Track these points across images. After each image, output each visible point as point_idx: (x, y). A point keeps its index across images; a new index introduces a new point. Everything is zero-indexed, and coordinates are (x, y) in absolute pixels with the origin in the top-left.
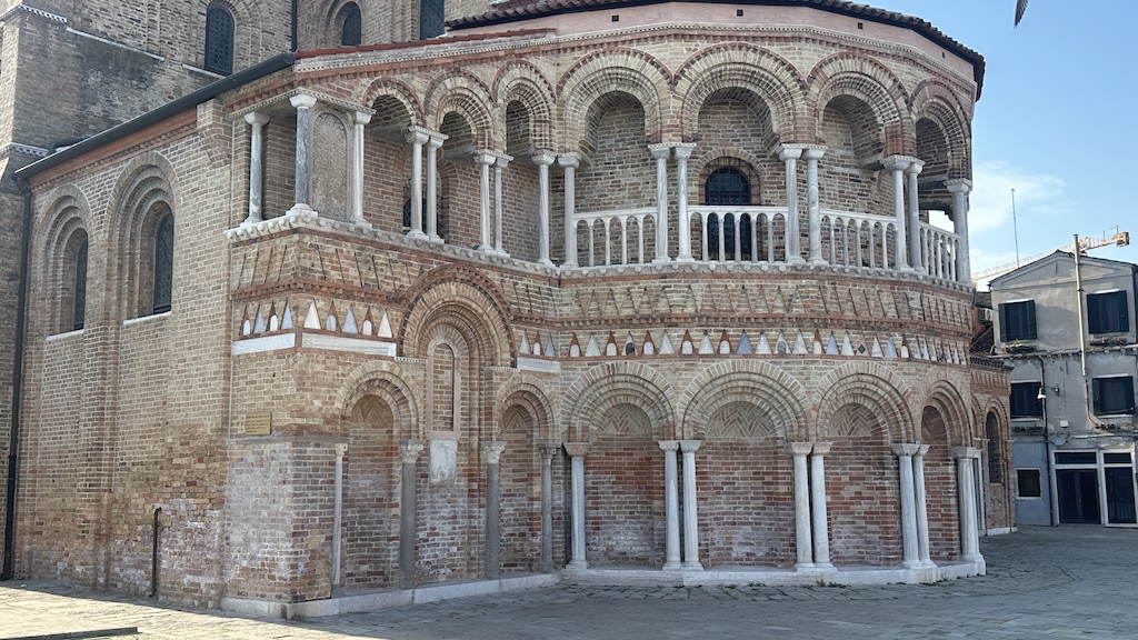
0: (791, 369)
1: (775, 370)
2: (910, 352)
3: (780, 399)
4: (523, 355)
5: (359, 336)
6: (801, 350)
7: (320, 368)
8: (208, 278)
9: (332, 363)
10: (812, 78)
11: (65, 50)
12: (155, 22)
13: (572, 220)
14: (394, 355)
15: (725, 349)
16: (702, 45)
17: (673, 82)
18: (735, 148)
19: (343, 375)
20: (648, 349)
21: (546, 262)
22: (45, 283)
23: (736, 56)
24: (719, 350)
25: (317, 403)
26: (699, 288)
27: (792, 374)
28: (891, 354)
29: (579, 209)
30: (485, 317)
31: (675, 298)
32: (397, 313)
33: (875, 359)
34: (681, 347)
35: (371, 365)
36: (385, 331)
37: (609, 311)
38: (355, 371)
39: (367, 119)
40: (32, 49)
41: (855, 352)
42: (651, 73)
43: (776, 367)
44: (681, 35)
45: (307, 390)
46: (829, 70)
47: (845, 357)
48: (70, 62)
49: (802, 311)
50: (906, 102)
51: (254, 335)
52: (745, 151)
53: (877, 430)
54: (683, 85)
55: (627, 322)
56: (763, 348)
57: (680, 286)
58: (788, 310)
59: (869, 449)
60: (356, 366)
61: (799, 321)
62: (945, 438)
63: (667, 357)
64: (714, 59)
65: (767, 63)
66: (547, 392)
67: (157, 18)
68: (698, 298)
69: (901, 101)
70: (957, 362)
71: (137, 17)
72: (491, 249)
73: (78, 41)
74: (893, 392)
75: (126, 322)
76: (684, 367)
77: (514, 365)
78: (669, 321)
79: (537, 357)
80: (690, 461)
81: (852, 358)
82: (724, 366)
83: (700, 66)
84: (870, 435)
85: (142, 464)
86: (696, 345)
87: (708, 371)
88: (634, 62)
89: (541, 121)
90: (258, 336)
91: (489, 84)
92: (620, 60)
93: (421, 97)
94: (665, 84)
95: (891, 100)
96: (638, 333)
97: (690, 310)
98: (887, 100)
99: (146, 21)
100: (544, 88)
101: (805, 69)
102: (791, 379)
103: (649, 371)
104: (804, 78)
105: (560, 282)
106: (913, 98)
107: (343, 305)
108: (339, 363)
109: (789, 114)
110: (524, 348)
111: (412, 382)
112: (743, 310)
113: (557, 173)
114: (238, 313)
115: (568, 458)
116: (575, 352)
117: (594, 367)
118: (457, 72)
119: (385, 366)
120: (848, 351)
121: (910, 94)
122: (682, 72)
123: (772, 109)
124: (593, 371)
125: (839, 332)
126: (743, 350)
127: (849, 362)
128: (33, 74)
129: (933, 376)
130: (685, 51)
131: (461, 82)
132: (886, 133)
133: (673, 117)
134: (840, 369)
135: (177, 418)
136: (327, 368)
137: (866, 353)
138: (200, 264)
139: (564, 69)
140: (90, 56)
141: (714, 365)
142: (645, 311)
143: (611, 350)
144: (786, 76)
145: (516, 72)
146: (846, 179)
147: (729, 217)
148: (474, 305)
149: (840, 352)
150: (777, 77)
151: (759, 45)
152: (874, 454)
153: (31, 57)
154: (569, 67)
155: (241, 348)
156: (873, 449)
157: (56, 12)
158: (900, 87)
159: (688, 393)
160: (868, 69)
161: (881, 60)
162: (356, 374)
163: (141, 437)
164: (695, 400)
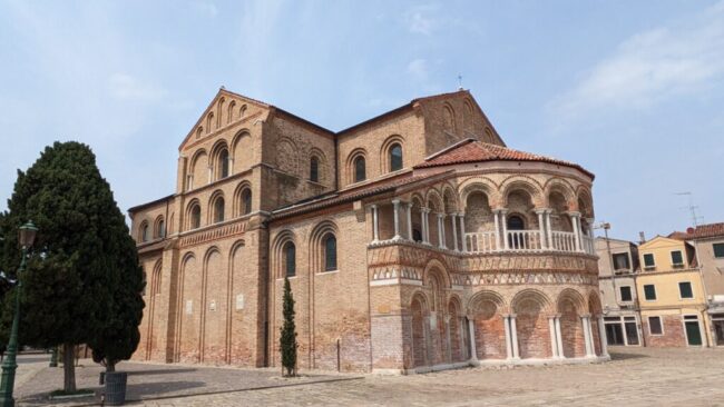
1: (540, 288)
2: (583, 281)
3: (543, 298)
4: (453, 284)
5: (413, 279)
6: (549, 280)
7: (405, 290)
10: (545, 186)
11: (273, 177)
13: (464, 235)
14: (422, 285)
15: (523, 281)
16: (508, 175)
17: (499, 188)
18: (518, 210)
19: (411, 293)
20: (496, 281)
21: (457, 250)
23: (519, 178)
24: (521, 282)
25: (406, 302)
27: (546, 289)
28: (578, 282)
29: (466, 231)
30: (442, 271)
31: (505, 263)
32: (421, 270)
33: (572, 284)
34: (508, 281)
35: (416, 289)
36: (419, 277)
38: (413, 291)
39: (411, 205)
40: (264, 178)
41: (566, 282)
42: (490, 184)
44: (500, 172)
45: (403, 298)
46: (550, 183)
48: (275, 182)
49: (549, 267)
50: (574, 192)
51: (379, 279)
52: (521, 211)
54: (502, 189)
55: (487, 272)
56: (536, 280)
57: (506, 259)
58: (544, 267)
60: (413, 289)
61: (548, 271)
63: (503, 285)
64: (512, 180)
65: (530, 181)
66: (460, 298)
68: (513, 264)
72: (443, 247)
73: (276, 174)
74: (579, 295)
75: (317, 274)
76: (509, 288)
77: (451, 288)
78: (503, 272)
79: (457, 285)
80: (513, 322)
81: (565, 284)
82: (524, 287)
85: (328, 324)
86: (513, 280)
87: (518, 289)
88: (484, 181)
89: (452, 201)
92: (479, 180)
93: (423, 197)
94: (496, 189)
96: (492, 276)
97: (511, 267)
98: (569, 193)
101: (542, 183)
102: (546, 291)
103: (496, 289)
104: (542, 186)
105: (461, 257)
108: (409, 289)
109: (538, 198)
110: (453, 282)
111: (426, 294)
113: (458, 219)
114: (371, 271)
115: (468, 321)
116: (468, 283)
117: (476, 288)
118: (432, 188)
119: (420, 289)
120: (564, 281)
121: (575, 190)
122: (501, 184)
123: (532, 197)
125: (561, 275)
126: (530, 281)
128: (265, 187)
130: (502, 177)
132: (569, 203)
133: (500, 200)
134: (562, 287)
135: (347, 308)
136: (407, 291)
137: (570, 282)
140: (279, 179)
141: (520, 287)
142: (494, 268)
143: (482, 282)
145: (446, 185)
147: (521, 234)
148: (440, 267)
149: (562, 282)
150: (534, 186)
151: (527, 175)
154: (460, 182)
155: (372, 284)
157: (270, 164)
158: (572, 188)
159: (511, 297)
160: (562, 182)
161: (566, 179)
163: (327, 314)
164: (514, 300)
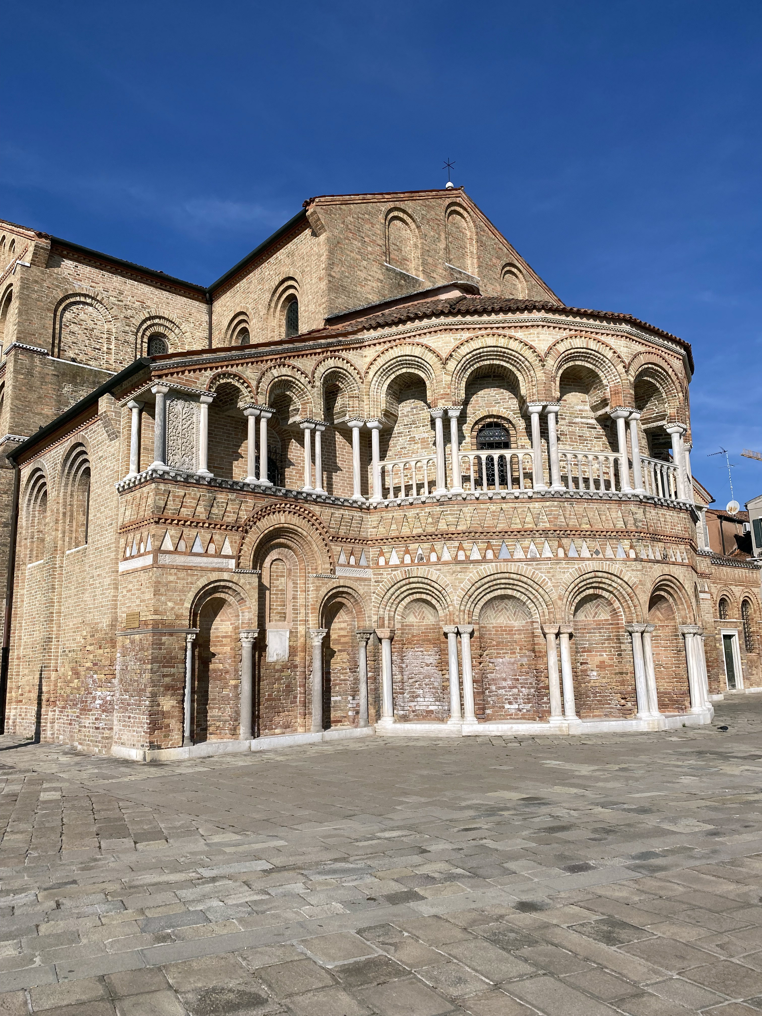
0: (540, 569)
1: (527, 570)
2: (636, 554)
3: (534, 592)
4: (341, 565)
5: (206, 554)
7: (171, 578)
8: (106, 518)
9: (182, 574)
10: (548, 354)
11: (46, 371)
12: (110, 349)
13: (377, 467)
14: (234, 568)
15: (490, 555)
16: (466, 335)
17: (445, 363)
18: (497, 408)
19: (192, 583)
22: (27, 528)
23: (491, 341)
24: (485, 556)
25: (170, 604)
26: (468, 510)
27: (541, 572)
28: (621, 555)
29: (382, 458)
30: (309, 538)
31: (451, 519)
32: (236, 537)
33: (608, 560)
34: (457, 555)
35: (214, 576)
36: (228, 550)
37: (406, 531)
38: (201, 580)
39: (210, 400)
40: (23, 372)
41: (592, 555)
42: (429, 357)
43: (530, 568)
44: (449, 329)
45: (162, 595)
46: (561, 348)
47: (583, 559)
48: (49, 379)
49: (548, 525)
50: (624, 367)
52: (504, 410)
53: (614, 612)
54: (452, 365)
55: (417, 538)
56: (519, 553)
57: (454, 510)
58: (536, 525)
59: (609, 629)
60: (202, 576)
61: (546, 535)
62: (674, 619)
63: (446, 563)
64: (475, 345)
65: (514, 345)
66: (361, 592)
67: (112, 347)
68: (468, 518)
69: (620, 367)
70: (679, 560)
71: (98, 347)
72: (310, 489)
73: (55, 365)
74: (624, 584)
75: (68, 552)
76: (459, 570)
77: (333, 571)
78: (447, 536)
79: (352, 566)
80: (465, 641)
81: (589, 559)
82: (489, 568)
83: (464, 350)
84: (610, 618)
85: (74, 651)
86: (468, 553)
87: (478, 573)
88: (417, 351)
89: (353, 397)
90: (132, 557)
91: (309, 371)
92: (407, 350)
93: (254, 383)
94: (439, 365)
95: (612, 367)
96: (426, 545)
97: (461, 527)
98: (609, 367)
99: (105, 349)
100: (354, 373)
101: (542, 348)
102: (541, 576)
103: (433, 573)
104: (542, 354)
105: (368, 512)
106: (630, 364)
107: (190, 533)
108: (188, 575)
109: (532, 381)
110: (343, 559)
111: (248, 587)
112: (501, 527)
114: (123, 542)
115: (379, 641)
116: (382, 561)
117: (395, 572)
118: (283, 365)
119: (226, 576)
120: (586, 554)
121: (627, 362)
122: (451, 355)
123: (520, 378)
124: (394, 575)
125: (579, 541)
126: (504, 554)
127: (587, 562)
128: (24, 388)
129: (658, 571)
130: (453, 341)
131: (285, 371)
132: (611, 391)
133: (445, 388)
134: (579, 568)
135: (89, 617)
136: (178, 578)
137: (601, 556)
138: (103, 508)
139: (369, 360)
140: (64, 374)
141: (482, 568)
142: (430, 529)
143: (407, 559)
144: (528, 354)
145: (331, 363)
146: (584, 427)
147: (490, 459)
148: (300, 530)
149: (579, 555)
150: (521, 355)
151: (507, 332)
152: (612, 632)
153: (22, 377)
154: (372, 358)
155: (123, 567)
156: (612, 628)
157: (40, 345)
158: (619, 357)
159: (463, 589)
160: (593, 345)
161: (603, 338)
162: (201, 583)
163: (74, 632)
164: (468, 594)
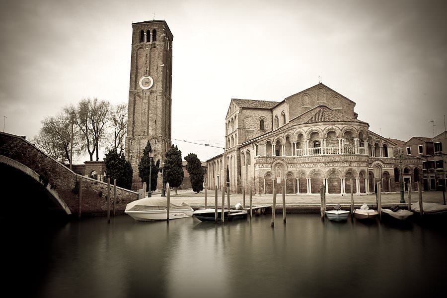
3: (321, 172)
6: (324, 166)
8: (253, 162)
10: (324, 130)
13: (296, 150)
16: (309, 127)
17: (306, 132)
20: (305, 166)
21: (292, 156)
23: (314, 128)
31: (307, 160)
32: (271, 165)
33: (336, 166)
36: (269, 167)
37: (300, 162)
39: (266, 144)
42: (303, 131)
43: (321, 168)
47: (331, 167)
48: (244, 133)
56: (319, 166)
66: (293, 172)
67: (254, 125)
68: (310, 160)
71: (251, 125)
72: (284, 156)
73: (244, 130)
74: (339, 171)
77: (288, 169)
78: (307, 163)
80: (310, 180)
83: (309, 130)
84: (337, 176)
90: (256, 168)
93: (273, 140)
98: (337, 131)
102: (323, 170)
103: (304, 169)
105: (295, 158)
106: (342, 129)
107: (264, 165)
111: (273, 172)
112: (316, 161)
113: (294, 144)
114: (255, 165)
116: (297, 167)
117: (299, 169)
118: (278, 136)
123: (319, 134)
129: (348, 168)
130: (307, 128)
132: (338, 135)
133: (306, 137)
135: (252, 176)
139: (294, 131)
143: (301, 167)
147: (314, 149)
148: (281, 163)
150: (319, 130)
152: (338, 179)
153: (239, 134)
157: (241, 127)
158: (339, 128)
161: (336, 126)
162: (266, 172)
164: (310, 173)
